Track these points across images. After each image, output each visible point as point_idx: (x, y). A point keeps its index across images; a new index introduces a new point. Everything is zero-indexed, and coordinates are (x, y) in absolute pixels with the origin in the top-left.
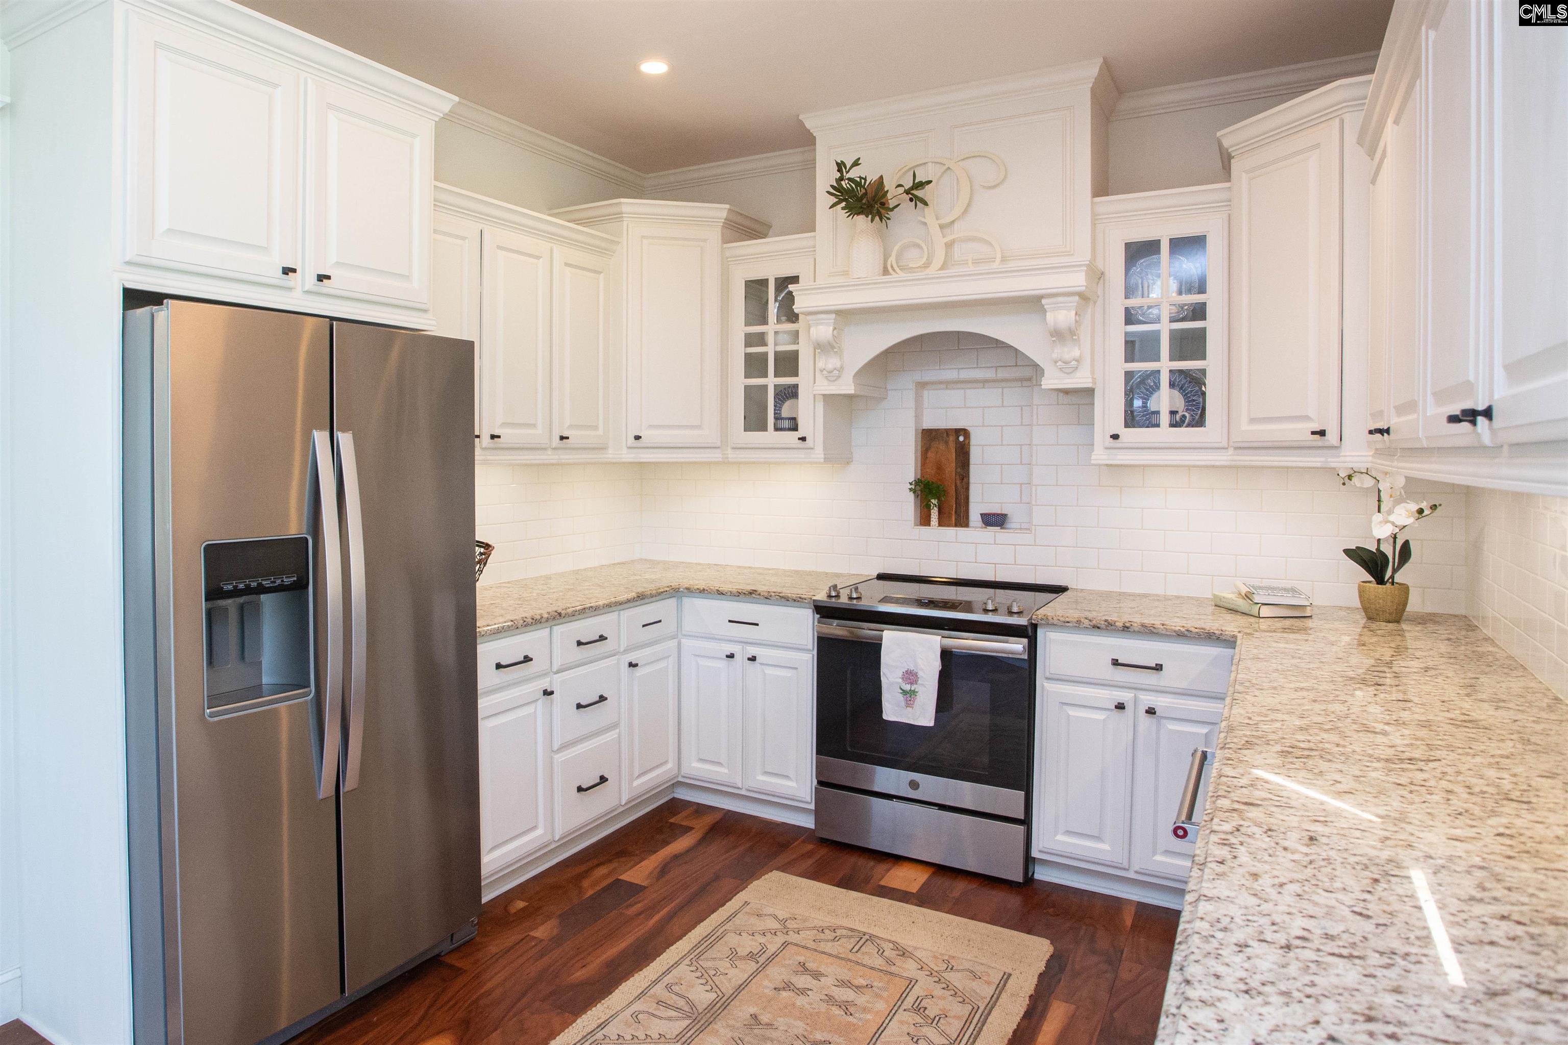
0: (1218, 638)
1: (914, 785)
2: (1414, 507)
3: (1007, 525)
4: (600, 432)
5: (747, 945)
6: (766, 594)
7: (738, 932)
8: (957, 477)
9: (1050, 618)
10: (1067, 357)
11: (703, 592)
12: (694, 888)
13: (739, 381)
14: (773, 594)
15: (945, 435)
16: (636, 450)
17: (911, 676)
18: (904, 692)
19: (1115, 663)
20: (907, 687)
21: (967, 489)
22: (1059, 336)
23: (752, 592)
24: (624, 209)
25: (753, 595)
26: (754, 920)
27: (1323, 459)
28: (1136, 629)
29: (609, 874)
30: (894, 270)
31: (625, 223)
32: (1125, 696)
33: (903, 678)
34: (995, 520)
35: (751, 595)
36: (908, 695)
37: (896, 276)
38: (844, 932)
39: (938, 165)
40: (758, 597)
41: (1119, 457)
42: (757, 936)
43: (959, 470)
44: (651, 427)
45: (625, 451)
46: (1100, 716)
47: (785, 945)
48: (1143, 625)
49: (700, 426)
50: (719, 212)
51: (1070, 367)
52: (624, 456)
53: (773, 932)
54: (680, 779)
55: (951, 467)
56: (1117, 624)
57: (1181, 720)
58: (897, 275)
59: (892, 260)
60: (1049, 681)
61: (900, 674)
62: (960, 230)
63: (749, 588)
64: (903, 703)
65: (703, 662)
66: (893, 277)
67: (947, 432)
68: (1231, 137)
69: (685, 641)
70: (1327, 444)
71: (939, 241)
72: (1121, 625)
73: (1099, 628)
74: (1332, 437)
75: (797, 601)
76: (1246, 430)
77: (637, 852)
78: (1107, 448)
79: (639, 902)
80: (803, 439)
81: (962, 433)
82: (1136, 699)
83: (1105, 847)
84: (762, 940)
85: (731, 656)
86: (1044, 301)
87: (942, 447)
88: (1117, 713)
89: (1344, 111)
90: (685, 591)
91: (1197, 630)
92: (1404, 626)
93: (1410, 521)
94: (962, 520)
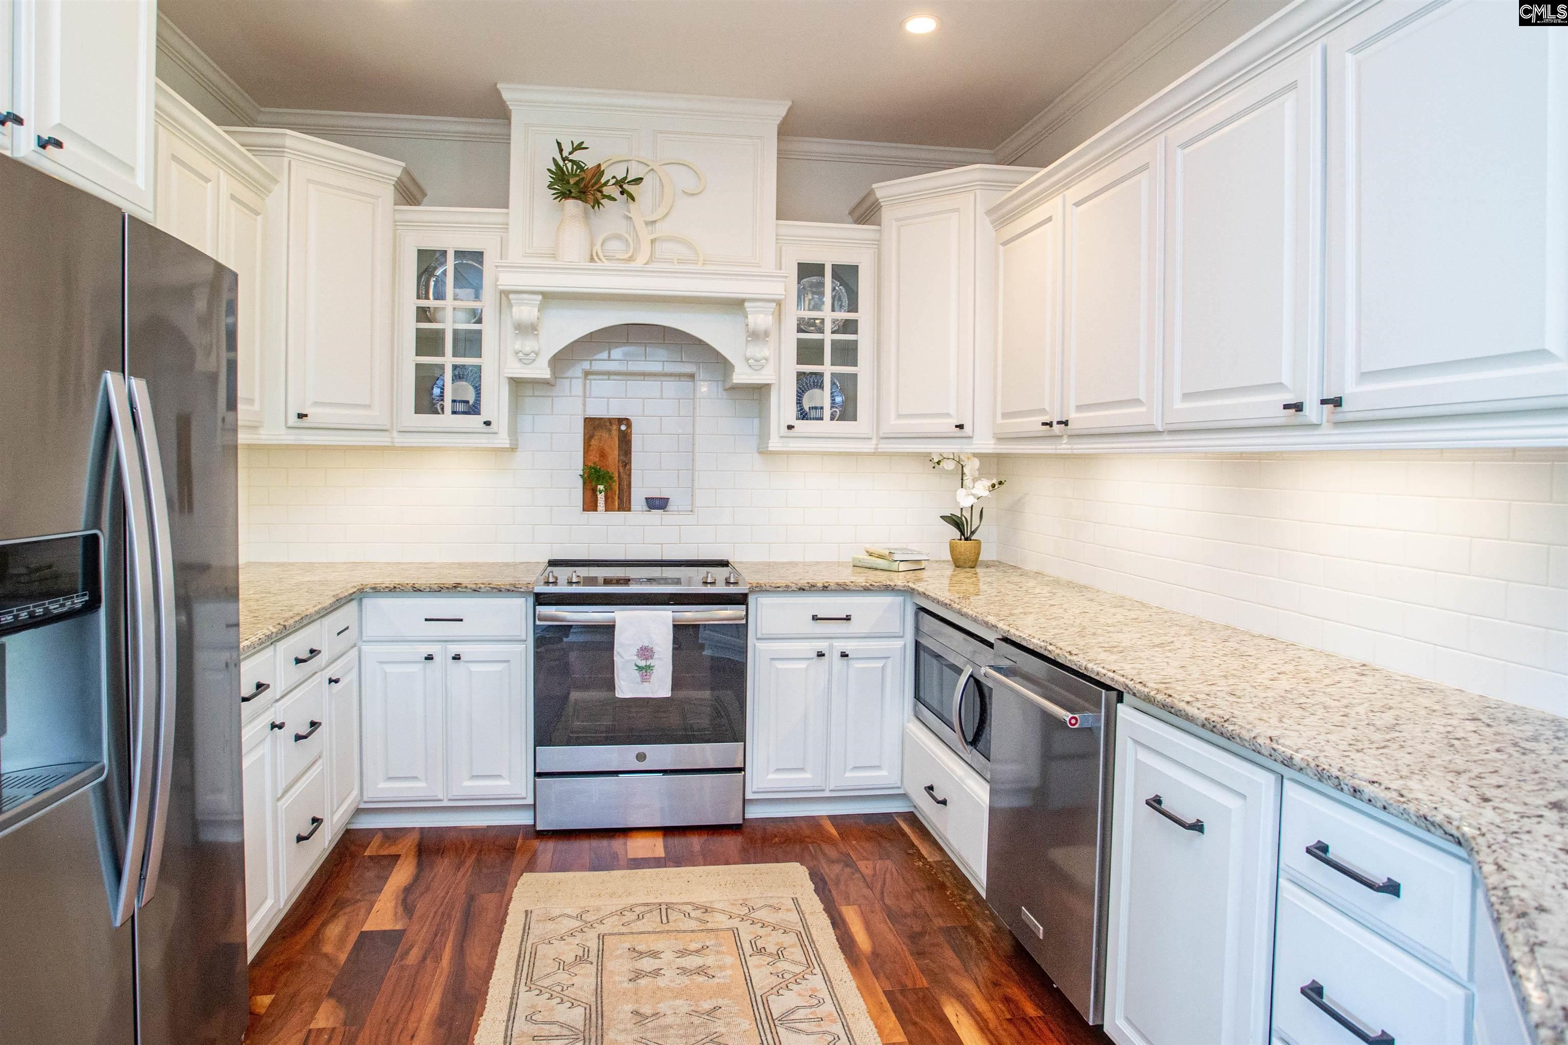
0: (893, 589)
1: (641, 757)
2: (989, 483)
3: (669, 508)
4: (257, 407)
5: (568, 951)
6: (474, 586)
7: (546, 941)
8: (621, 464)
9: (763, 585)
10: (758, 355)
11: (394, 590)
12: (457, 915)
13: (409, 359)
14: (482, 586)
15: (608, 424)
16: (297, 431)
17: (646, 652)
18: (640, 668)
19: (815, 618)
20: (643, 663)
21: (630, 475)
22: (756, 336)
23: (456, 586)
24: (288, 142)
25: (459, 589)
26: (550, 926)
27: (959, 447)
28: (833, 588)
29: (347, 927)
30: (600, 259)
31: (286, 160)
32: (822, 646)
33: (638, 655)
34: (657, 504)
35: (455, 589)
36: (644, 671)
37: (600, 264)
38: (643, 909)
39: (641, 165)
40: (464, 590)
41: (791, 445)
42: (569, 939)
43: (622, 457)
44: (316, 404)
45: (283, 431)
46: (802, 665)
47: (601, 937)
48: (838, 584)
49: (369, 406)
50: (394, 168)
51: (757, 364)
52: (282, 437)
53: (579, 929)
54: (363, 806)
55: (614, 454)
56: (818, 585)
57: (870, 658)
58: (602, 264)
59: (598, 247)
60: (760, 641)
61: (635, 651)
62: (662, 229)
63: (451, 581)
64: (639, 679)
65: (389, 668)
66: (599, 265)
67: (610, 421)
68: (883, 190)
69: (365, 648)
70: (964, 435)
71: (646, 236)
72: (821, 585)
73: (804, 590)
74: (968, 430)
75: (511, 591)
76: (892, 424)
77: (359, 897)
78: (781, 437)
79: (411, 947)
80: (488, 423)
81: (625, 422)
82: (831, 647)
83: (808, 775)
84: (577, 940)
85: (429, 658)
86: (746, 304)
87: (605, 435)
88: (816, 659)
89: (977, 188)
90: (371, 591)
91: (878, 584)
92: (978, 570)
93: (986, 493)
94: (624, 505)
